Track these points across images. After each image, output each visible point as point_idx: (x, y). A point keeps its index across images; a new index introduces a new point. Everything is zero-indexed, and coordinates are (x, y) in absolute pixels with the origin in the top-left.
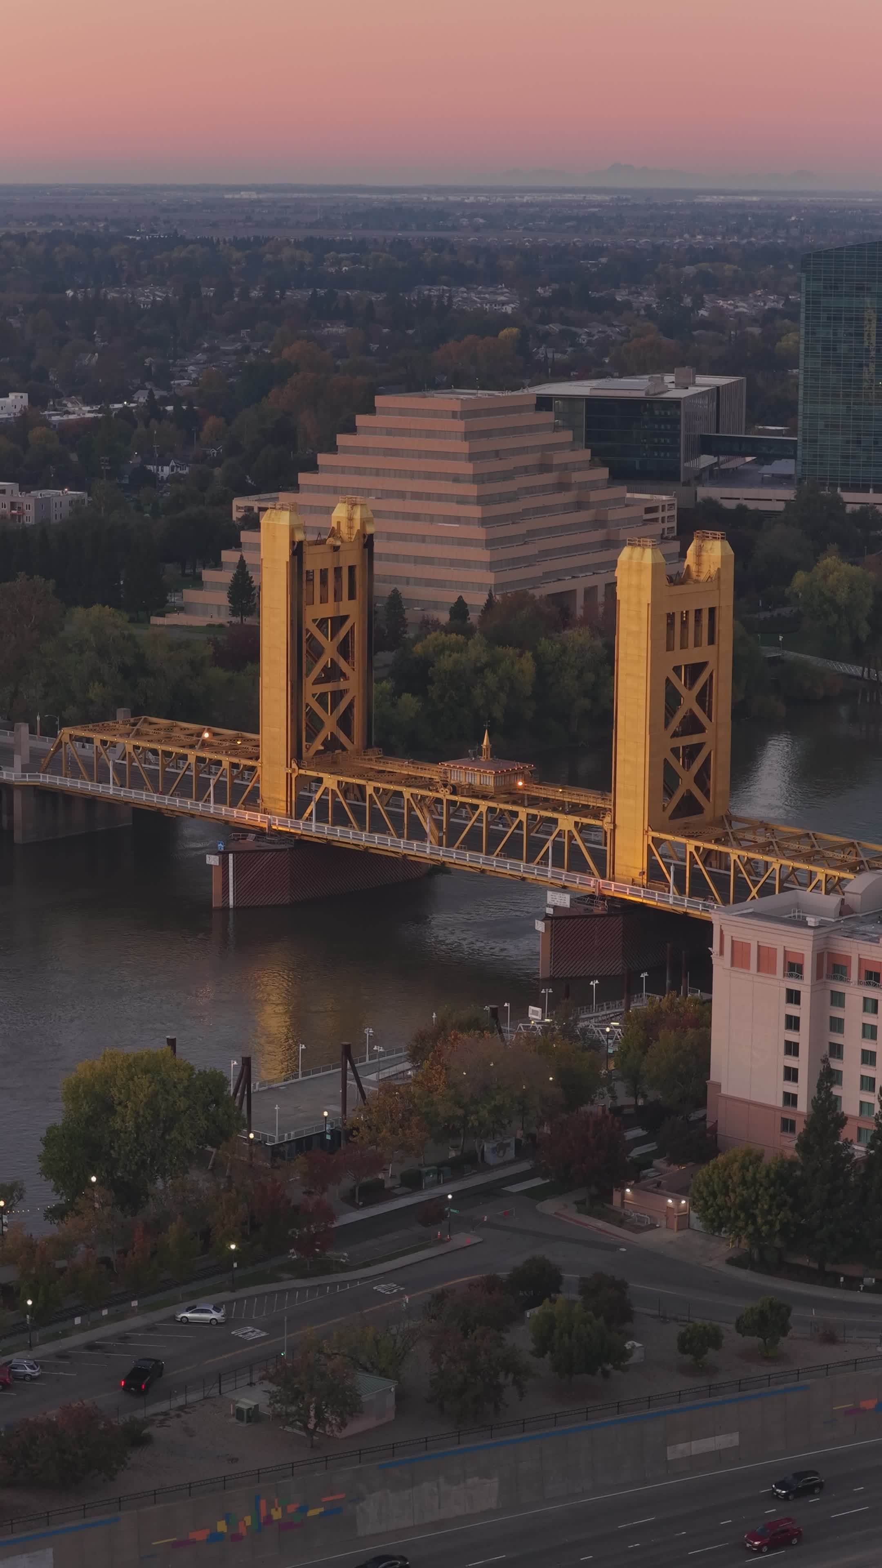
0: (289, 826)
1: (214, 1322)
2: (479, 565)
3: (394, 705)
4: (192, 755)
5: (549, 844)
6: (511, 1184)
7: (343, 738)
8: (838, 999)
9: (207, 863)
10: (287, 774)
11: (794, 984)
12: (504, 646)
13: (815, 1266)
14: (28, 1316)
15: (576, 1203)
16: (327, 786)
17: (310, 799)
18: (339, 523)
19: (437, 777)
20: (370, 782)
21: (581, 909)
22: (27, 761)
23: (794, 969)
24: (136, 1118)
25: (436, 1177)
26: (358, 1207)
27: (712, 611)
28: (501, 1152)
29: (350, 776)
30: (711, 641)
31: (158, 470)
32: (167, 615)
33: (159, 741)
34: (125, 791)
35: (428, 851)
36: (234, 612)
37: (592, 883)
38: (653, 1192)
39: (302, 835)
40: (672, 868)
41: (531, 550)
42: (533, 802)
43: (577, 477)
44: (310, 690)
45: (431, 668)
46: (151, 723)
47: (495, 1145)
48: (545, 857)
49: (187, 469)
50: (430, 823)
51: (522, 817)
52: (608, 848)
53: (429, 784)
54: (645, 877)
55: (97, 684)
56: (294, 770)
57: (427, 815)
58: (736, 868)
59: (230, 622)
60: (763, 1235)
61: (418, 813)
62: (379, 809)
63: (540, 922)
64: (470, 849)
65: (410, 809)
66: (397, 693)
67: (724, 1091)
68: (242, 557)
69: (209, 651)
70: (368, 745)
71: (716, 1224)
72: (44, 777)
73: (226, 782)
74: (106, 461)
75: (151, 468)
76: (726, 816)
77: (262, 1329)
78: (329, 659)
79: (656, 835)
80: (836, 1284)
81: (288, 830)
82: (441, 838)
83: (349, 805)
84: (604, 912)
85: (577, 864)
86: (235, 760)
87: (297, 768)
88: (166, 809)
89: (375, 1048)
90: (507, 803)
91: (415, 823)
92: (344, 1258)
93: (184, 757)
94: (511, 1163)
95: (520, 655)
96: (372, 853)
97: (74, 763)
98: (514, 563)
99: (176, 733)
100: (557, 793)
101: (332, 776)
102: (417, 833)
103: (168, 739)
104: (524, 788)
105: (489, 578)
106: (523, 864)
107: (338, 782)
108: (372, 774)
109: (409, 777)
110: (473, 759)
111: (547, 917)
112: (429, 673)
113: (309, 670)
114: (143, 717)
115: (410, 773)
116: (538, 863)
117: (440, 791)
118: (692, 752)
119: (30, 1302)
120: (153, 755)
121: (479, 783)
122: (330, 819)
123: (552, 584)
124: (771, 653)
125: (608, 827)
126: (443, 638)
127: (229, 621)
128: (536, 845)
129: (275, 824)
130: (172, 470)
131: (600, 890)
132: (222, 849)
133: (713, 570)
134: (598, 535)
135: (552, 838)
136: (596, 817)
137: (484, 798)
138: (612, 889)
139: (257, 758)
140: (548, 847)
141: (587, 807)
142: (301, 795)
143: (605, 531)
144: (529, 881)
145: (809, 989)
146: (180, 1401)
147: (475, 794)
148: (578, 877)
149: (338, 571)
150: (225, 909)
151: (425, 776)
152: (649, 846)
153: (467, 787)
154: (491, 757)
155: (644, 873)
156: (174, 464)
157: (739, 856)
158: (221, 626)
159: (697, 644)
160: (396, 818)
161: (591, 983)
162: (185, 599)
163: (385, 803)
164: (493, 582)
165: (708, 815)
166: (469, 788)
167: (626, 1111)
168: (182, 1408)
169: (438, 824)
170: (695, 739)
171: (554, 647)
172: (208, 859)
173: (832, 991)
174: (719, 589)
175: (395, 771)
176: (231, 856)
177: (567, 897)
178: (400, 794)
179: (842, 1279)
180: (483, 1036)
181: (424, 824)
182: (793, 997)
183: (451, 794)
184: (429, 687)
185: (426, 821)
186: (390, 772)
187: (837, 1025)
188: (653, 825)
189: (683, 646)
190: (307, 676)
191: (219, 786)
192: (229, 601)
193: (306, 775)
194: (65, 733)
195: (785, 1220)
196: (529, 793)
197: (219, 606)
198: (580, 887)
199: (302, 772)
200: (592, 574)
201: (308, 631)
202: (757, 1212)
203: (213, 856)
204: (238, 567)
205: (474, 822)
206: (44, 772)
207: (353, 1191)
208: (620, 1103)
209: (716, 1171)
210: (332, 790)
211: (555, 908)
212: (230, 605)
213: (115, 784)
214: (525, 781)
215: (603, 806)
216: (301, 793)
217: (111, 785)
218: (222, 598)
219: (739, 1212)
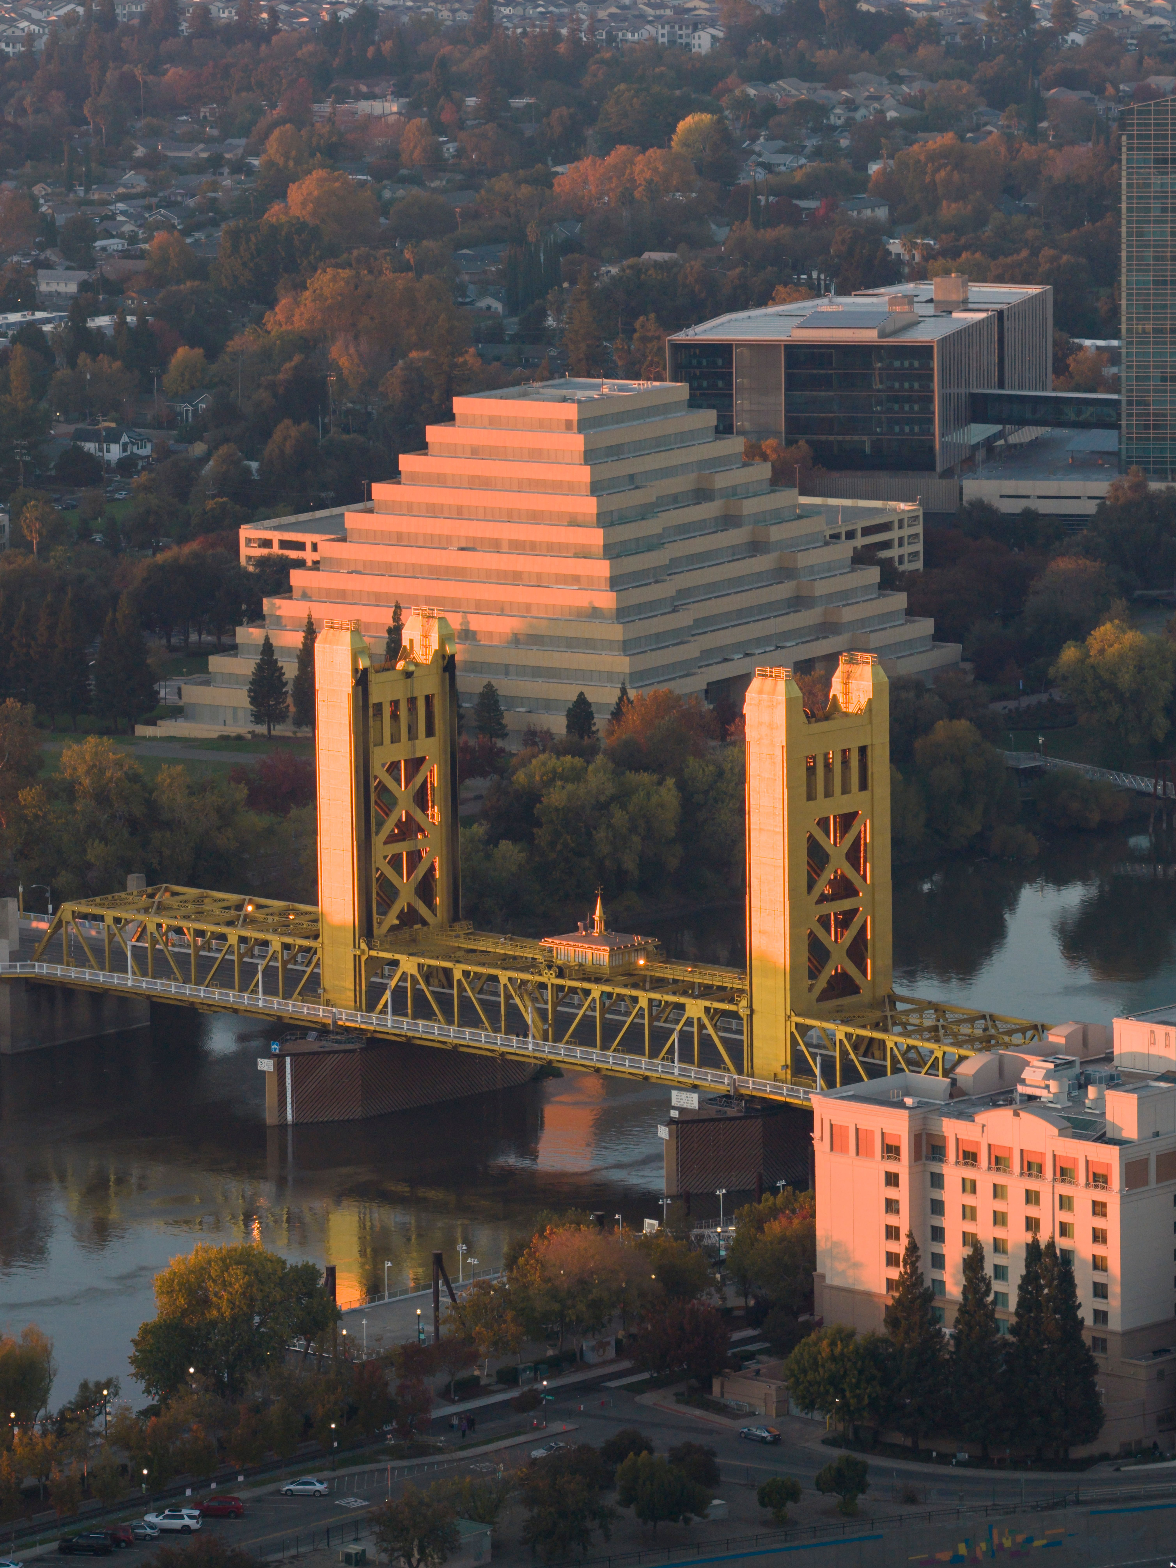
0: (359, 1021)
1: (317, 1494)
2: (607, 645)
3: (488, 857)
4: (233, 935)
5: (675, 1036)
6: (610, 1380)
7: (423, 909)
8: (937, 1181)
9: (259, 1068)
10: (355, 956)
11: (892, 1167)
12: (637, 770)
13: (909, 1442)
14: (144, 1486)
15: (676, 1394)
16: (406, 970)
17: (384, 987)
18: (411, 641)
19: (540, 957)
20: (458, 965)
21: (712, 1111)
22: (17, 947)
23: (891, 1151)
24: (232, 1309)
25: (532, 1374)
26: (453, 1402)
27: (863, 750)
28: (601, 1351)
29: (433, 958)
30: (863, 786)
31: (101, 450)
32: (159, 722)
33: (186, 917)
34: (147, 982)
35: (530, 1047)
36: (258, 718)
37: (726, 1081)
38: (752, 1379)
39: (375, 1031)
40: (818, 1059)
41: (683, 619)
42: (658, 984)
43: (750, 507)
44: (381, 851)
45: (538, 806)
46: (174, 894)
47: (594, 1343)
48: (671, 1051)
49: (149, 446)
50: (532, 1013)
51: (643, 1003)
52: (744, 1038)
53: (530, 966)
54: (789, 1072)
55: (97, 842)
56: (363, 952)
57: (529, 1003)
58: (893, 1057)
59: (252, 733)
60: (852, 1408)
61: (517, 1001)
62: (470, 998)
63: (663, 1128)
64: (581, 1044)
65: (509, 997)
66: (493, 840)
67: (828, 1281)
68: (267, 638)
69: (241, 792)
70: (455, 918)
71: (807, 1401)
72: (41, 967)
73: (278, 968)
74: (24, 448)
75: (90, 447)
76: (889, 996)
77: (365, 1499)
78: (404, 812)
79: (800, 1020)
80: (928, 1459)
81: (358, 1026)
82: (546, 1032)
83: (433, 993)
84: (742, 1114)
85: (710, 1059)
86: (288, 940)
87: (366, 949)
88: (201, 1003)
89: (469, 1261)
90: (626, 986)
91: (514, 1014)
92: (441, 1442)
93: (223, 937)
94: (612, 1362)
95: (660, 783)
96: (463, 1052)
97: (79, 948)
98: (660, 640)
99: (208, 906)
100: (684, 972)
101: (411, 958)
102: (518, 1027)
103: (200, 915)
104: (646, 968)
105: (622, 664)
106: (644, 1060)
107: (419, 964)
108: (460, 954)
109: (505, 957)
110: (584, 933)
111: (671, 1122)
112: (535, 812)
113: (380, 824)
114: (164, 885)
115: (507, 952)
116: (663, 1059)
117: (544, 973)
118: (846, 919)
119: (145, 1472)
120: (177, 934)
121: (590, 963)
122: (409, 1011)
123: (715, 667)
124: (1026, 761)
125: (743, 1013)
126: (553, 762)
127: (251, 730)
128: (660, 1037)
129: (341, 1019)
130: (125, 450)
131: (735, 1088)
132: (277, 1051)
133: (864, 703)
134: (784, 590)
135: (678, 1028)
136: (731, 1001)
137: (598, 980)
138: (749, 1087)
139: (316, 937)
140: (674, 1041)
141: (722, 988)
142: (373, 982)
143: (794, 583)
144: (653, 1081)
145: (907, 1170)
146: (293, 1552)
147: (587, 976)
148: (710, 1073)
149: (412, 701)
150: (283, 1126)
151: (526, 955)
152: (792, 1033)
153: (577, 968)
154: (606, 930)
155: (787, 1066)
156: (127, 440)
157: (896, 1044)
158: (239, 738)
159: (845, 791)
160: (491, 1009)
161: (718, 1193)
162: (186, 699)
163: (477, 989)
164: (627, 671)
165: (865, 995)
166: (578, 970)
167: (737, 1313)
168: (294, 1557)
169: (542, 1014)
170: (846, 904)
171: (706, 769)
172: (259, 1064)
173: (932, 1173)
174: (871, 723)
175: (488, 950)
176: (288, 1060)
177: (695, 1096)
178: (494, 979)
179: (934, 1454)
180: (580, 1230)
181: (525, 1014)
182: (892, 1179)
183: (557, 977)
184: (535, 830)
185: (527, 1011)
186: (482, 951)
187: (938, 1207)
188: (797, 1009)
189: (828, 794)
190: (377, 833)
191: (270, 973)
192: (251, 703)
193: (378, 958)
194: (68, 908)
195: (874, 1395)
196: (653, 974)
197: (235, 709)
198: (713, 1085)
199: (373, 953)
200: (773, 648)
201: (376, 777)
202: (845, 1386)
203: (265, 1061)
204: (262, 653)
205: (586, 1010)
206: (38, 961)
207: (448, 1387)
208: (729, 1304)
209: (806, 1348)
210: (412, 975)
211: (682, 1110)
212: (252, 707)
213: (134, 973)
214: (648, 958)
215: (740, 987)
216: (373, 979)
217: (130, 975)
218: (241, 698)
219: (828, 1387)
